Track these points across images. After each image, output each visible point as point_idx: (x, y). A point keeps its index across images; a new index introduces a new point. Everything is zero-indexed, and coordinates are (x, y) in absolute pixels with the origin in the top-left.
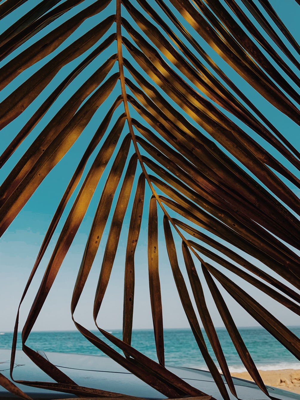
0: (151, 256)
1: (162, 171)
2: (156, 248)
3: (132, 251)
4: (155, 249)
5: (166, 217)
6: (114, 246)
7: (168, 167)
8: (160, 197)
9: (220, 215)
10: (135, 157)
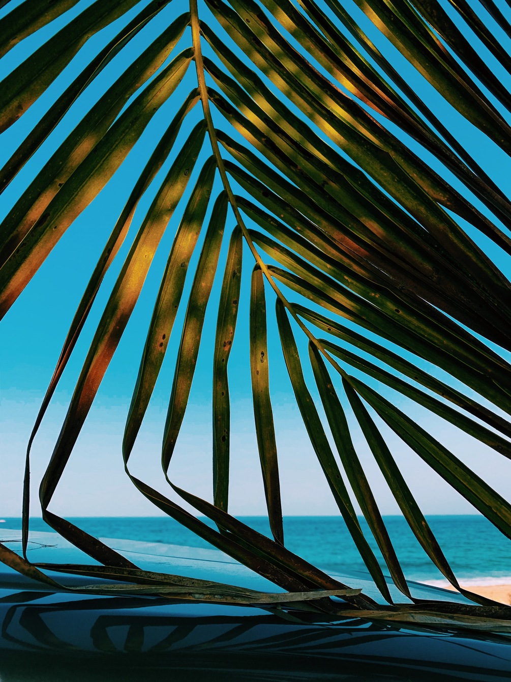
0: (256, 368)
1: (272, 222)
2: (263, 355)
3: (223, 360)
4: (262, 357)
5: (280, 303)
6: (193, 351)
7: (282, 216)
8: (269, 267)
9: (373, 294)
10: (224, 197)
